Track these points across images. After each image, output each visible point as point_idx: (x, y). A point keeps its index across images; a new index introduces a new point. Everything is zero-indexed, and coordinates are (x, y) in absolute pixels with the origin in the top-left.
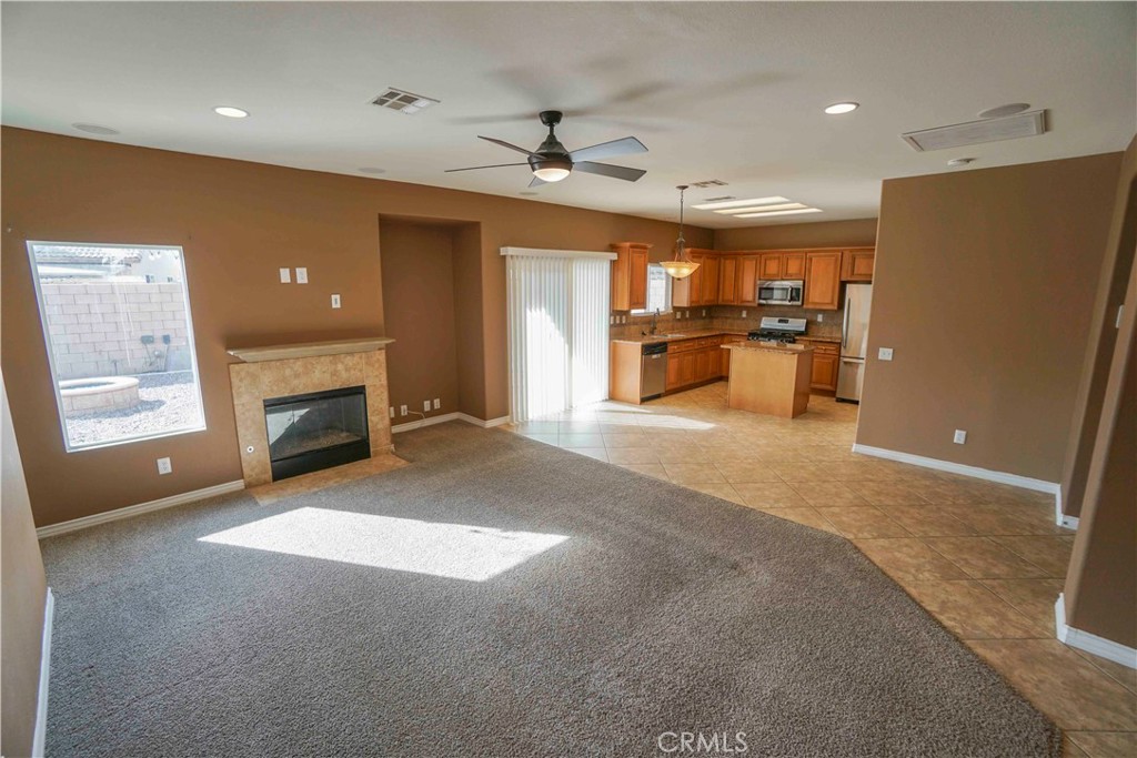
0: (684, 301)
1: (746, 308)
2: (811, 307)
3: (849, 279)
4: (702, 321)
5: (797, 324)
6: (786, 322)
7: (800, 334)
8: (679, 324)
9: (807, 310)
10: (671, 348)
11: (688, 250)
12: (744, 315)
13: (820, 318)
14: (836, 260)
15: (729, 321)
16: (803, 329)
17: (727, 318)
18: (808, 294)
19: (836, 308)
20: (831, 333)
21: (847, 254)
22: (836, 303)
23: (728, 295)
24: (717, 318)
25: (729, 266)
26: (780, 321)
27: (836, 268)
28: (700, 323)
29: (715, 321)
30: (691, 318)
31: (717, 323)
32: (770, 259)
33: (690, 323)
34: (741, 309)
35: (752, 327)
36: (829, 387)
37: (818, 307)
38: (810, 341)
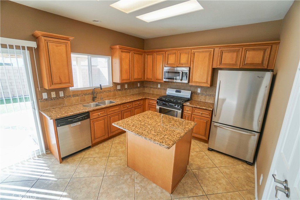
0: (117, 80)
1: (161, 83)
2: (193, 84)
3: (218, 67)
4: (137, 90)
5: (186, 94)
6: (179, 92)
7: (188, 100)
9: (191, 86)
10: (94, 116)
11: (118, 47)
12: (159, 86)
13: (199, 91)
14: (210, 54)
15: (152, 89)
16: (189, 97)
17: (151, 88)
18: (192, 77)
19: (209, 86)
20: (205, 100)
21: (217, 50)
22: (209, 82)
23: (149, 76)
24: (146, 87)
25: (149, 58)
26: (176, 91)
27: (209, 59)
29: (146, 89)
30: (128, 88)
31: (147, 90)
32: (170, 54)
33: (128, 91)
34: (157, 83)
35: (162, 93)
36: (204, 138)
37: (198, 84)
38: (192, 107)
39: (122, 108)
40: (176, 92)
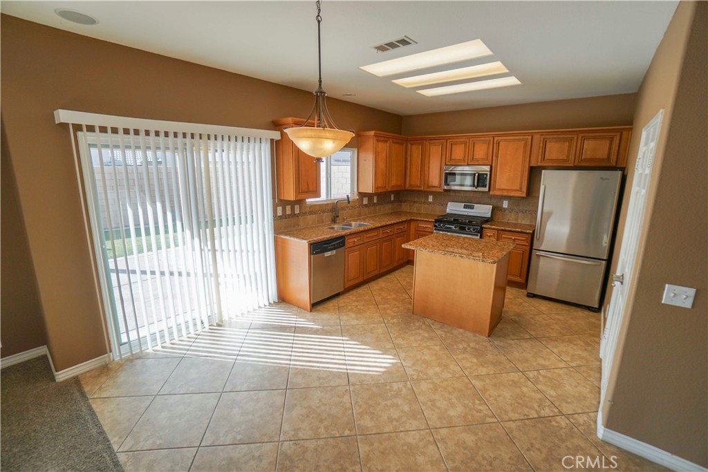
0: (369, 188)
1: (435, 194)
2: (497, 193)
3: (539, 164)
4: (390, 206)
5: (483, 210)
6: (472, 208)
7: (487, 221)
8: (366, 210)
9: (494, 196)
10: (350, 242)
11: (372, 133)
12: (431, 199)
13: (505, 204)
14: (525, 145)
15: (416, 205)
16: (489, 215)
17: (414, 202)
18: (495, 182)
19: (524, 195)
20: (517, 220)
21: (536, 137)
22: (524, 190)
23: (414, 181)
24: (405, 201)
25: (416, 151)
26: (466, 207)
27: (525, 152)
28: (388, 208)
29: (403, 205)
30: (378, 203)
31: (405, 207)
32: (456, 144)
33: (378, 208)
34: (427, 194)
35: (438, 211)
36: (518, 279)
37: (505, 193)
38: (498, 230)
39: (381, 234)
40: (464, 208)
